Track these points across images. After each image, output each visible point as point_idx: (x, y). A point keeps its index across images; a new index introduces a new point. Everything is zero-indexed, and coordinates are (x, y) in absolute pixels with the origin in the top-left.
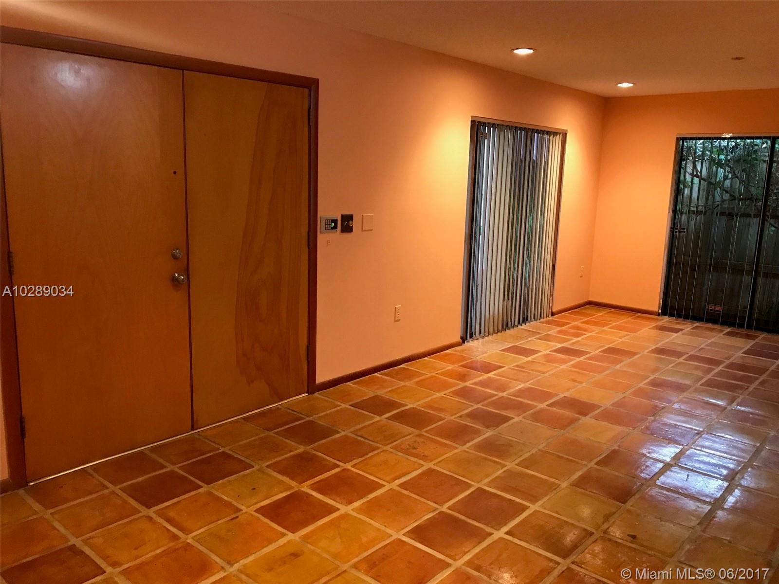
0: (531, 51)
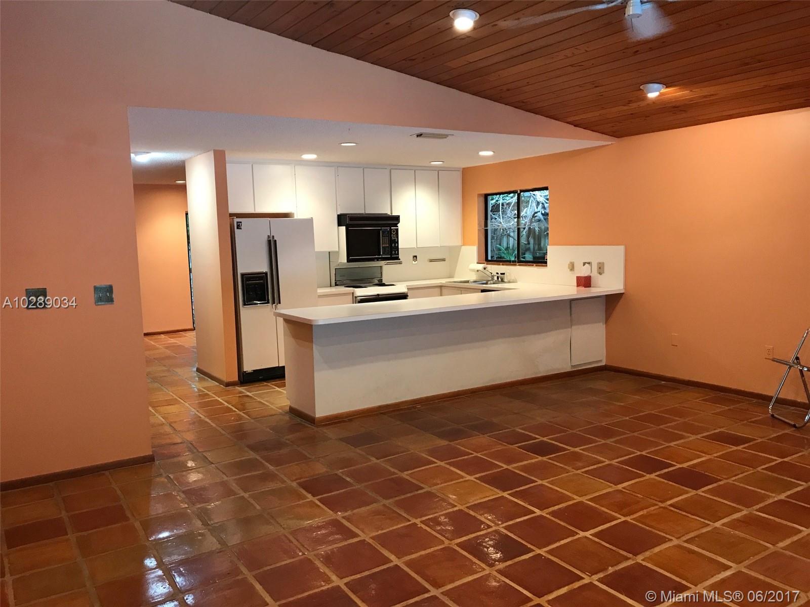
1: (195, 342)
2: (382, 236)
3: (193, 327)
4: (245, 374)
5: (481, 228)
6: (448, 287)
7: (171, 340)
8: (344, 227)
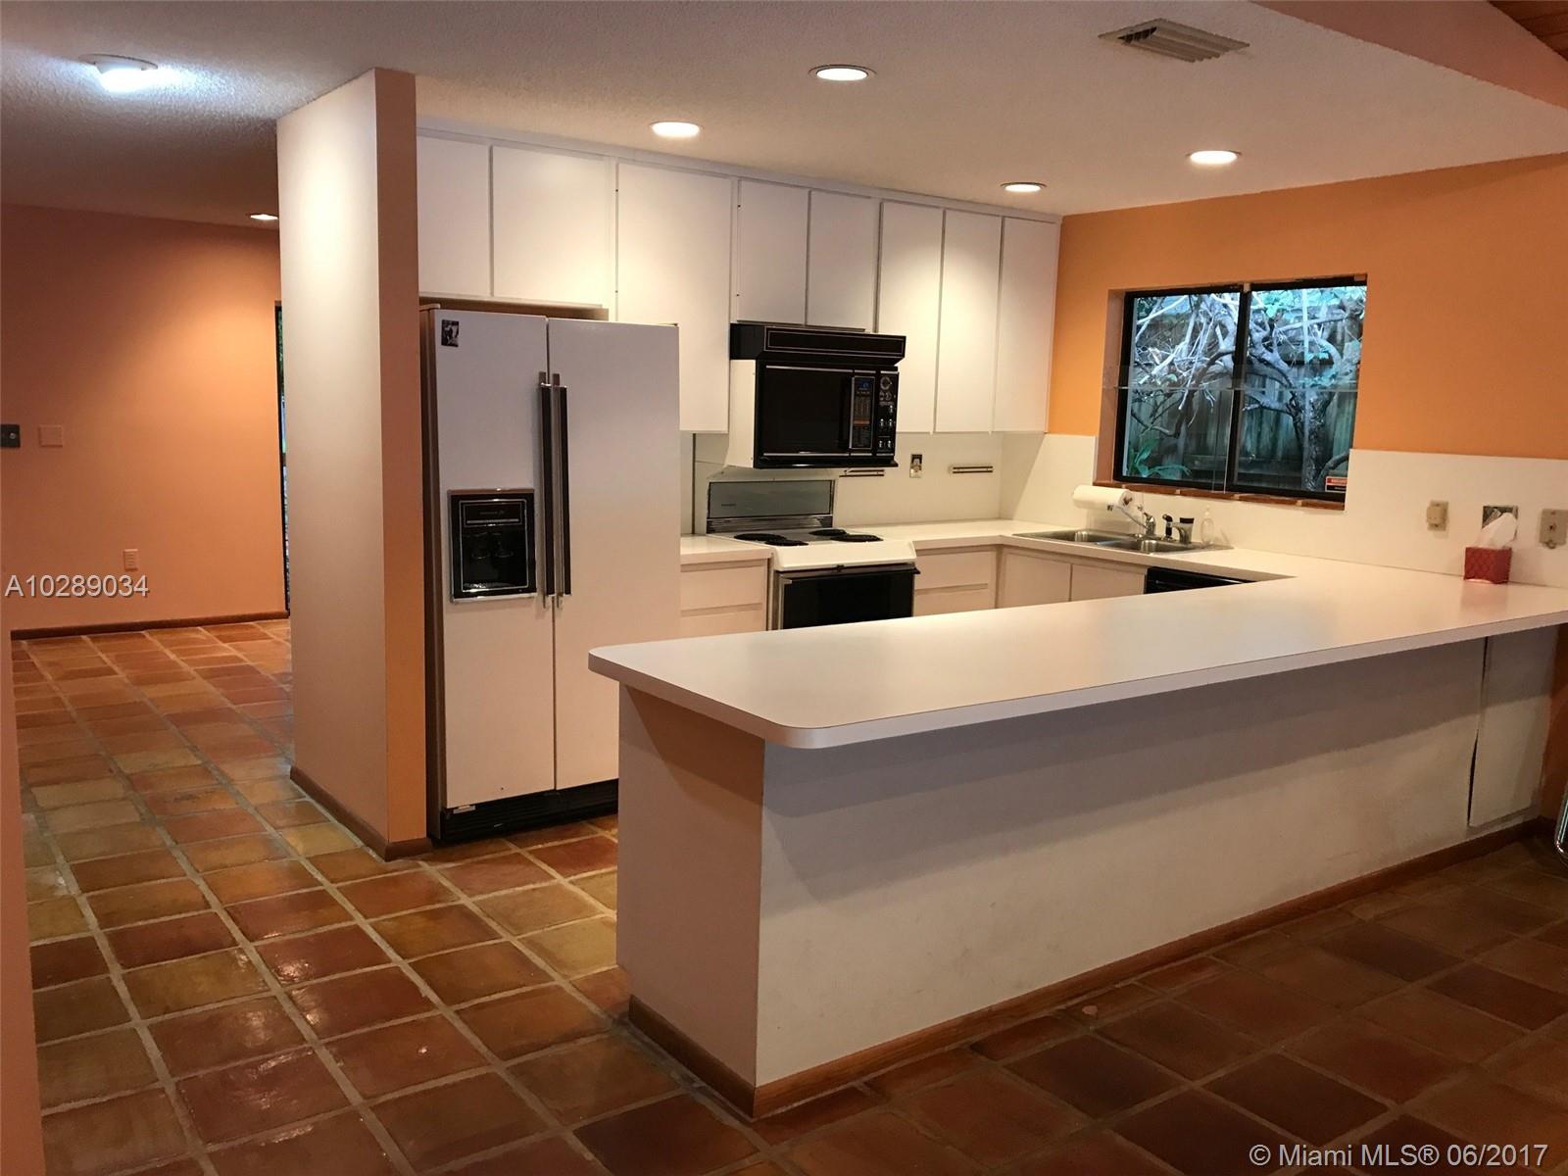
1: (290, 657)
2: (856, 395)
3: (284, 610)
4: (448, 817)
5: (1111, 388)
6: (1017, 548)
7: (225, 650)
8: (753, 362)
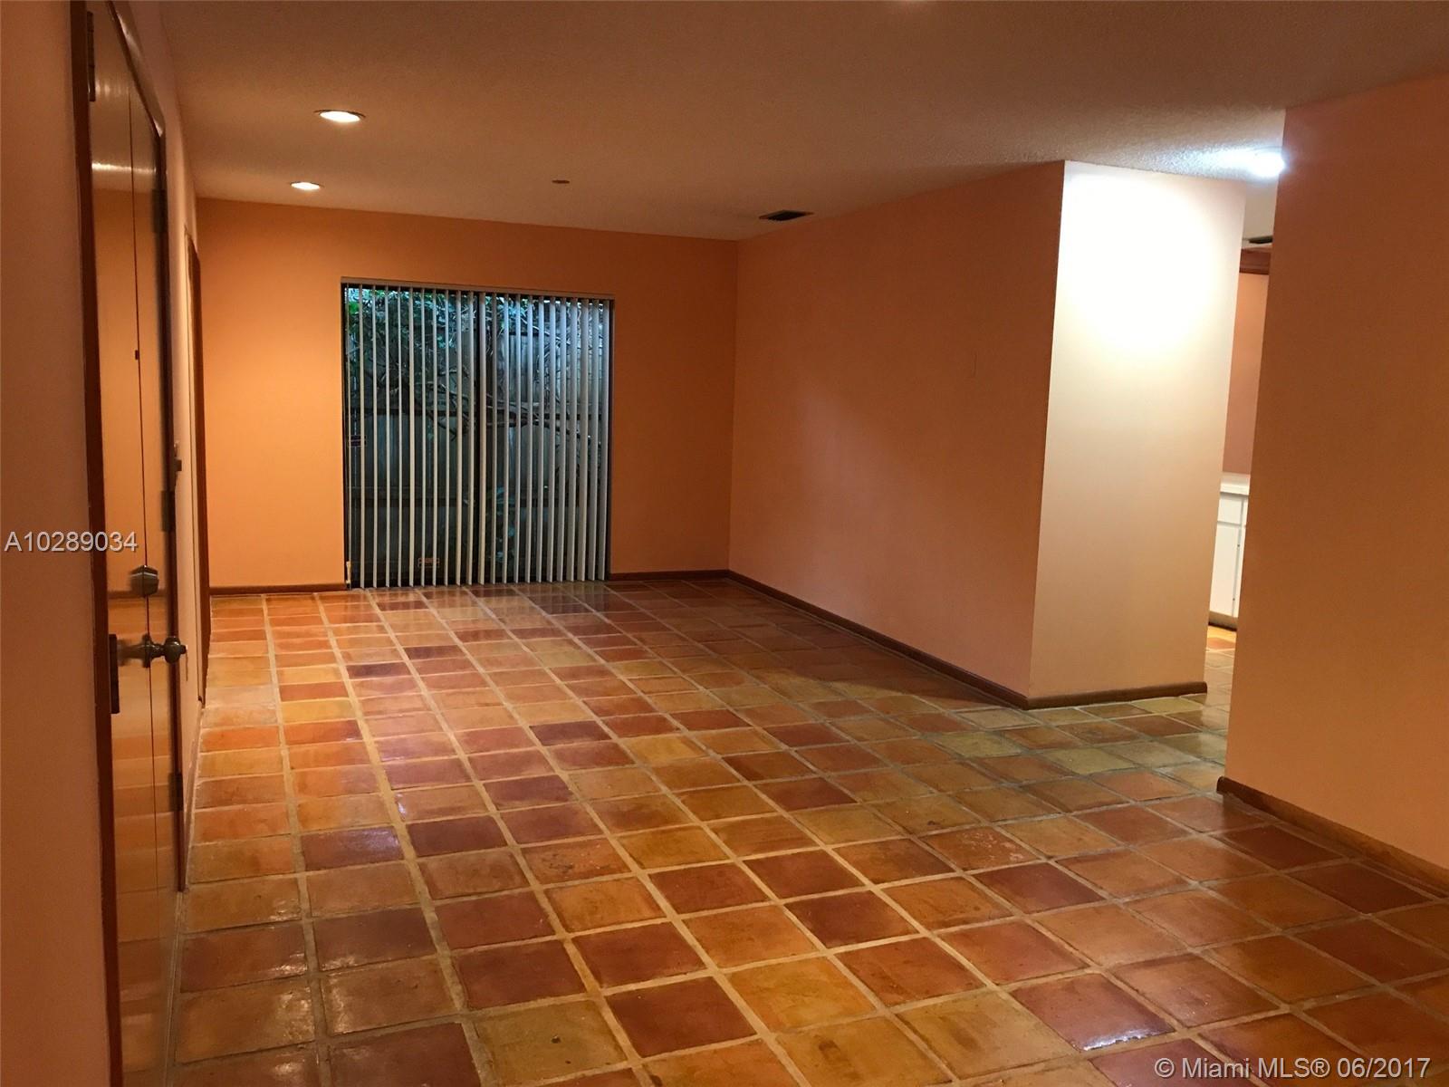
0: (355, 119)
